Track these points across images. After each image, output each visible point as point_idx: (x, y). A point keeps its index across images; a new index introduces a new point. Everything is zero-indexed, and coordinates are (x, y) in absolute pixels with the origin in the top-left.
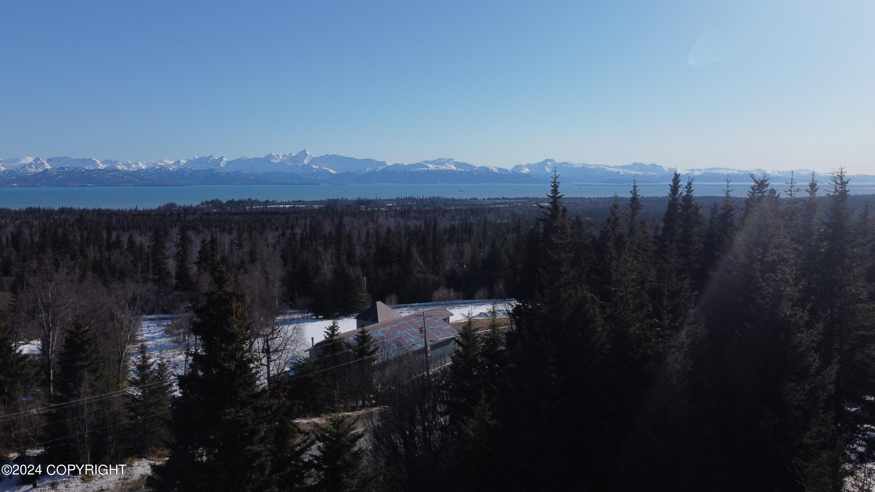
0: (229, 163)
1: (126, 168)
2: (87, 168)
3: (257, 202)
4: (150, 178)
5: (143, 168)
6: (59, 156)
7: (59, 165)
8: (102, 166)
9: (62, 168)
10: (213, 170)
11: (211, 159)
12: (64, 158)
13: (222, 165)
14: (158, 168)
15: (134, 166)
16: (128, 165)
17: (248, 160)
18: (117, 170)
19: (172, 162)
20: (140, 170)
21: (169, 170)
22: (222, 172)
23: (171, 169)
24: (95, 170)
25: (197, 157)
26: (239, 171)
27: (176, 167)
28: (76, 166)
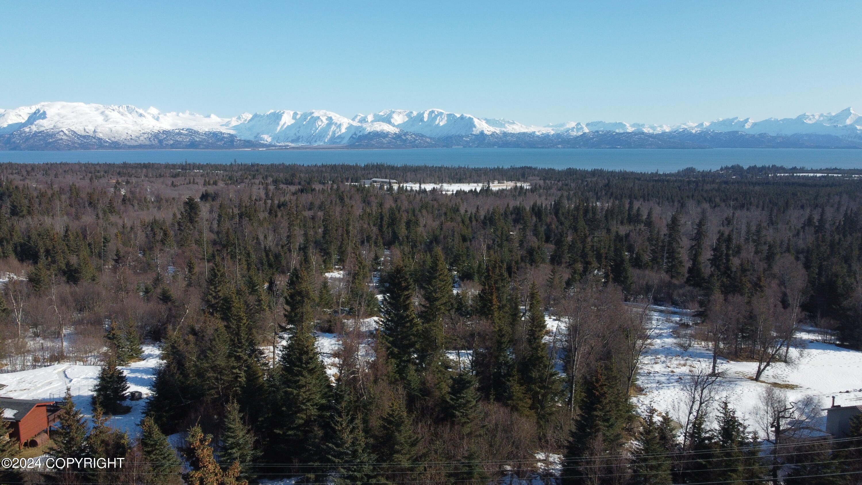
0: (755, 125)
1: (651, 131)
2: (617, 131)
3: (782, 169)
4: (672, 140)
5: (667, 131)
6: (595, 121)
7: (595, 129)
8: (630, 130)
9: (597, 132)
10: (737, 132)
11: (736, 121)
12: (600, 122)
13: (747, 126)
14: (681, 130)
15: (659, 129)
16: (653, 128)
17: (777, 121)
18: (643, 133)
19: (696, 124)
20: (664, 133)
21: (691, 133)
22: (747, 134)
23: (694, 131)
24: (624, 133)
25: (721, 119)
26: (765, 134)
27: (699, 129)
28: (608, 130)
